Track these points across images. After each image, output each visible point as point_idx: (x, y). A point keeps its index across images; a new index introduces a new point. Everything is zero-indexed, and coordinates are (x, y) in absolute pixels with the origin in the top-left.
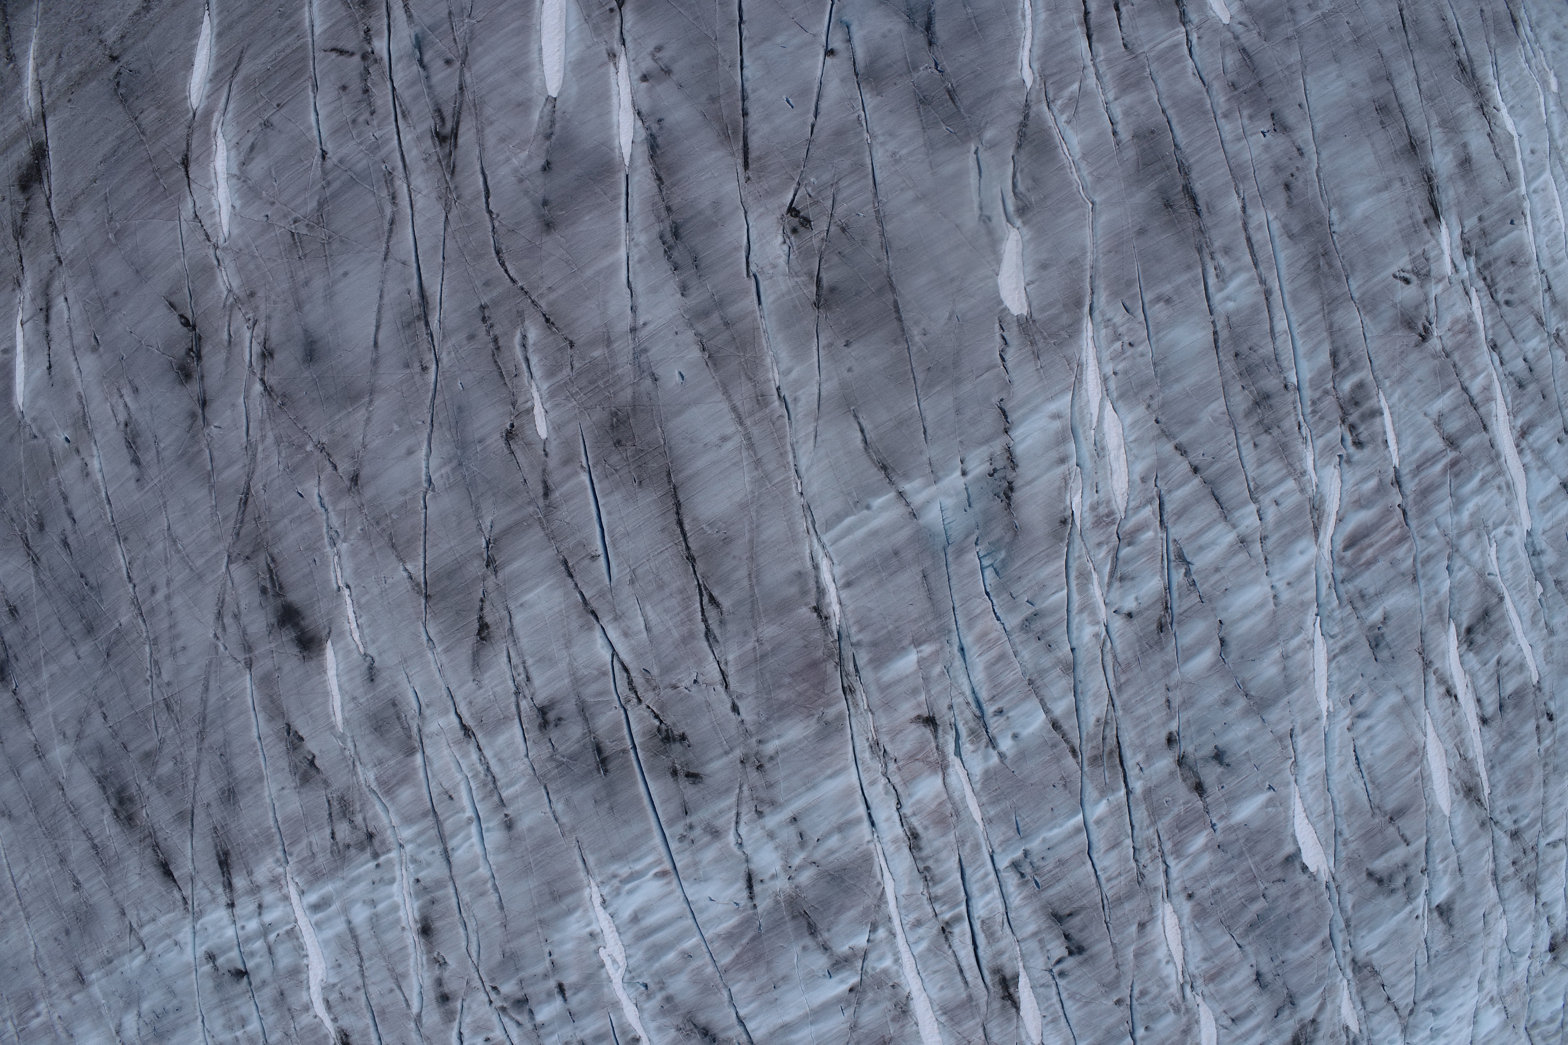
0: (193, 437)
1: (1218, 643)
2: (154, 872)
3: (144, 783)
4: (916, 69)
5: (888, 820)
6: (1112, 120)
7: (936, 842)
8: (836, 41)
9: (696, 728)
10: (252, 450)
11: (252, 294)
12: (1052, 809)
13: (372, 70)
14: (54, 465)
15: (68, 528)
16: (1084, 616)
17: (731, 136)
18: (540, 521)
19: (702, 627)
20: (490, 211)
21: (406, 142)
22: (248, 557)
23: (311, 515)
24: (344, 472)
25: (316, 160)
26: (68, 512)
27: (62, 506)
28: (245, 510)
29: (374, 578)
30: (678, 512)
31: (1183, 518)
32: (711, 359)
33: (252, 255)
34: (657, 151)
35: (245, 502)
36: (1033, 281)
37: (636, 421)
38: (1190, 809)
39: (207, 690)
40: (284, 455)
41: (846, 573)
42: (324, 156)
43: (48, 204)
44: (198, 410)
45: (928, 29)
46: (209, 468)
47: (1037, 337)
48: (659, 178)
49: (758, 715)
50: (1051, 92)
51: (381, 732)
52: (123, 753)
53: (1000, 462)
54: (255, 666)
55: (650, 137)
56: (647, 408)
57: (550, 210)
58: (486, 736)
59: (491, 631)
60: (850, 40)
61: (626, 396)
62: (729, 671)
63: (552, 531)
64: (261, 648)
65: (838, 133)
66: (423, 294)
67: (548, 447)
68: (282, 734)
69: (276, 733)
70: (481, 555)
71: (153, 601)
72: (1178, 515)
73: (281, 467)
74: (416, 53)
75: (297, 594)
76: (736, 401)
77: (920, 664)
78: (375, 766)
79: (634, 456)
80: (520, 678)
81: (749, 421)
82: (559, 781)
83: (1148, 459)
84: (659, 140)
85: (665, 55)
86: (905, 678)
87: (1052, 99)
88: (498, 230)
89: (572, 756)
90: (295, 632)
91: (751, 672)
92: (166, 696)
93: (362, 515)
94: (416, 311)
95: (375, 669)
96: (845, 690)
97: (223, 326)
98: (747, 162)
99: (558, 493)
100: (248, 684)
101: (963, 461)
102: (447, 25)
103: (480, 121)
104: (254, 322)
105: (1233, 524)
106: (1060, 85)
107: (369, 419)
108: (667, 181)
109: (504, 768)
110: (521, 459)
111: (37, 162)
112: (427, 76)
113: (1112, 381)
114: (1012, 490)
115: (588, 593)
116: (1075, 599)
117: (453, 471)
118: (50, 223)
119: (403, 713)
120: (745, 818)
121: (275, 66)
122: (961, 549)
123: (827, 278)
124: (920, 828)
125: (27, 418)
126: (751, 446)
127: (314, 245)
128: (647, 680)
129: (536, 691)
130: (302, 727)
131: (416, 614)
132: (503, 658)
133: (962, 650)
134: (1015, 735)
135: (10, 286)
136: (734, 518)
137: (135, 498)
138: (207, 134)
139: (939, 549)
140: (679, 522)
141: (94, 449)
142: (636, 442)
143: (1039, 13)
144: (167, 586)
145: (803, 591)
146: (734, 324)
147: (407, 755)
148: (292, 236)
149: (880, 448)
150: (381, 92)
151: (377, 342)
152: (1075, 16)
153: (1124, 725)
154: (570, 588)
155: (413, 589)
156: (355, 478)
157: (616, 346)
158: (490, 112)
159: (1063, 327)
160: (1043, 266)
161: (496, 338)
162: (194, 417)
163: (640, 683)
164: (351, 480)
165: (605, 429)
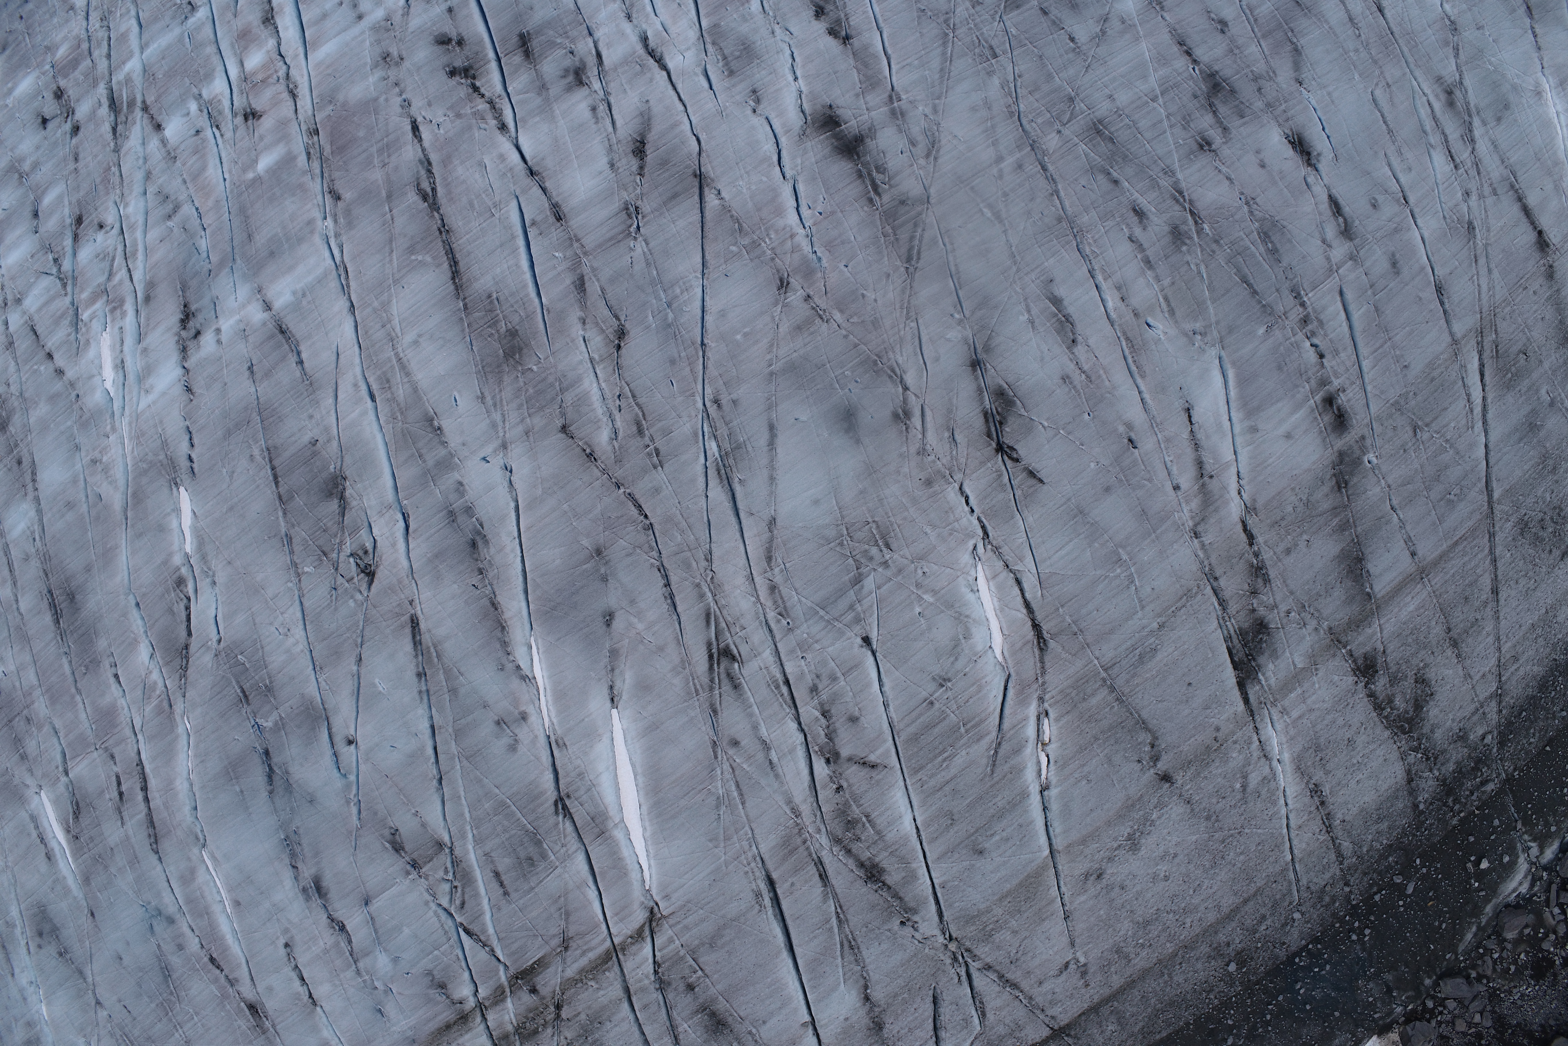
0: (984, 327)
1: (39, 214)
4: (276, 724)
5: (287, 28)
6: (116, 676)
7: (251, 18)
8: (348, 753)
9: (440, 82)
10: (908, 313)
11: (929, 483)
12: (163, 58)
13: (823, 739)
14: (1166, 299)
15: (1138, 232)
16: (133, 220)
17: (432, 650)
18: (585, 254)
19: (434, 171)
20: (662, 570)
21: (768, 651)
22: (903, 203)
23: (830, 246)
24: (797, 291)
25: (874, 636)
26: (1141, 247)
27: (1149, 253)
28: (910, 250)
29: (753, 187)
30: (455, 273)
31: (59, 313)
32: (432, 420)
33: (934, 526)
34: (499, 635)
35: (910, 258)
36: (169, 514)
37: (498, 356)
38: (65, 76)
39: (942, 70)
40: (869, 308)
41: (312, 232)
42: (867, 640)
43: (1222, 603)
44: (982, 356)
45: (271, 769)
46: (961, 293)
47: (165, 462)
48: (494, 605)
49: (387, 100)
50: (165, 704)
51: (743, 44)
52: (1045, 5)
53: (191, 344)
54: (886, 95)
55: (509, 649)
56: (487, 369)
57: (598, 570)
58: (634, 53)
59: (631, 147)
60: (335, 754)
61: (507, 379)
62: (411, 135)
63: (572, 245)
64: (880, 114)
65: (336, 654)
66: (727, 482)
67: (580, 326)
68: (853, 33)
69: (859, 34)
70: (643, 217)
71: (1018, 155)
72: (62, 316)
73: (870, 295)
74: (774, 756)
75: (842, 168)
76: (406, 380)
77: (256, 161)
78: (749, 14)
79: (497, 321)
80: (602, 107)
81: (394, 361)
82: (565, 21)
83: (83, 361)
84: (498, 646)
85: (505, 741)
86: (267, 148)
87: (164, 696)
88: (652, 549)
89: (552, 44)
90: (842, 131)
91: (392, 137)
92: (993, 61)
93: (773, 249)
94: (731, 461)
95: (752, 103)
96: (317, 132)
97: (962, 449)
98: (414, 623)
99: (568, 281)
100: (894, 79)
101: (219, 342)
102: (744, 789)
103: (687, 671)
104: (922, 452)
105: (25, 313)
106: (159, 711)
107: (772, 345)
108: (485, 602)
109: (617, 25)
110: (606, 312)
111: (1251, 656)
112: (755, 727)
113: (109, 427)
114: (183, 321)
115: (536, 191)
116: (139, 234)
117: (677, 297)
118: (1216, 579)
119: (721, 64)
120: (400, 12)
121: (944, 751)
122: (221, 264)
123: (334, 505)
124: (262, 27)
125: (1213, 352)
126: (392, 339)
127: (859, 535)
128: (483, 118)
129: (586, 97)
130: (830, 41)
131: (708, 156)
132: (619, 123)
133: (225, 180)
134: (188, 114)
135: (1259, 504)
136: (405, 271)
137: (1052, 261)
138: (1017, 674)
139: (239, 261)
140: (454, 263)
141: (1113, 315)
142: (496, 336)
143: (181, 786)
144: (1001, 170)
145: (348, 212)
146: (413, 455)
147: (716, 26)
148: (888, 546)
149: (286, 346)
150: (809, 711)
151: (772, 428)
152: (152, 783)
153: (110, 136)
154: (554, 194)
155: (713, 180)
156: (783, 285)
157: (520, 428)
158: (677, 681)
159: (145, 472)
160: (162, 529)
161: (640, 432)
162: (987, 349)
163: (489, 116)
164: (788, 283)
165: (526, 345)
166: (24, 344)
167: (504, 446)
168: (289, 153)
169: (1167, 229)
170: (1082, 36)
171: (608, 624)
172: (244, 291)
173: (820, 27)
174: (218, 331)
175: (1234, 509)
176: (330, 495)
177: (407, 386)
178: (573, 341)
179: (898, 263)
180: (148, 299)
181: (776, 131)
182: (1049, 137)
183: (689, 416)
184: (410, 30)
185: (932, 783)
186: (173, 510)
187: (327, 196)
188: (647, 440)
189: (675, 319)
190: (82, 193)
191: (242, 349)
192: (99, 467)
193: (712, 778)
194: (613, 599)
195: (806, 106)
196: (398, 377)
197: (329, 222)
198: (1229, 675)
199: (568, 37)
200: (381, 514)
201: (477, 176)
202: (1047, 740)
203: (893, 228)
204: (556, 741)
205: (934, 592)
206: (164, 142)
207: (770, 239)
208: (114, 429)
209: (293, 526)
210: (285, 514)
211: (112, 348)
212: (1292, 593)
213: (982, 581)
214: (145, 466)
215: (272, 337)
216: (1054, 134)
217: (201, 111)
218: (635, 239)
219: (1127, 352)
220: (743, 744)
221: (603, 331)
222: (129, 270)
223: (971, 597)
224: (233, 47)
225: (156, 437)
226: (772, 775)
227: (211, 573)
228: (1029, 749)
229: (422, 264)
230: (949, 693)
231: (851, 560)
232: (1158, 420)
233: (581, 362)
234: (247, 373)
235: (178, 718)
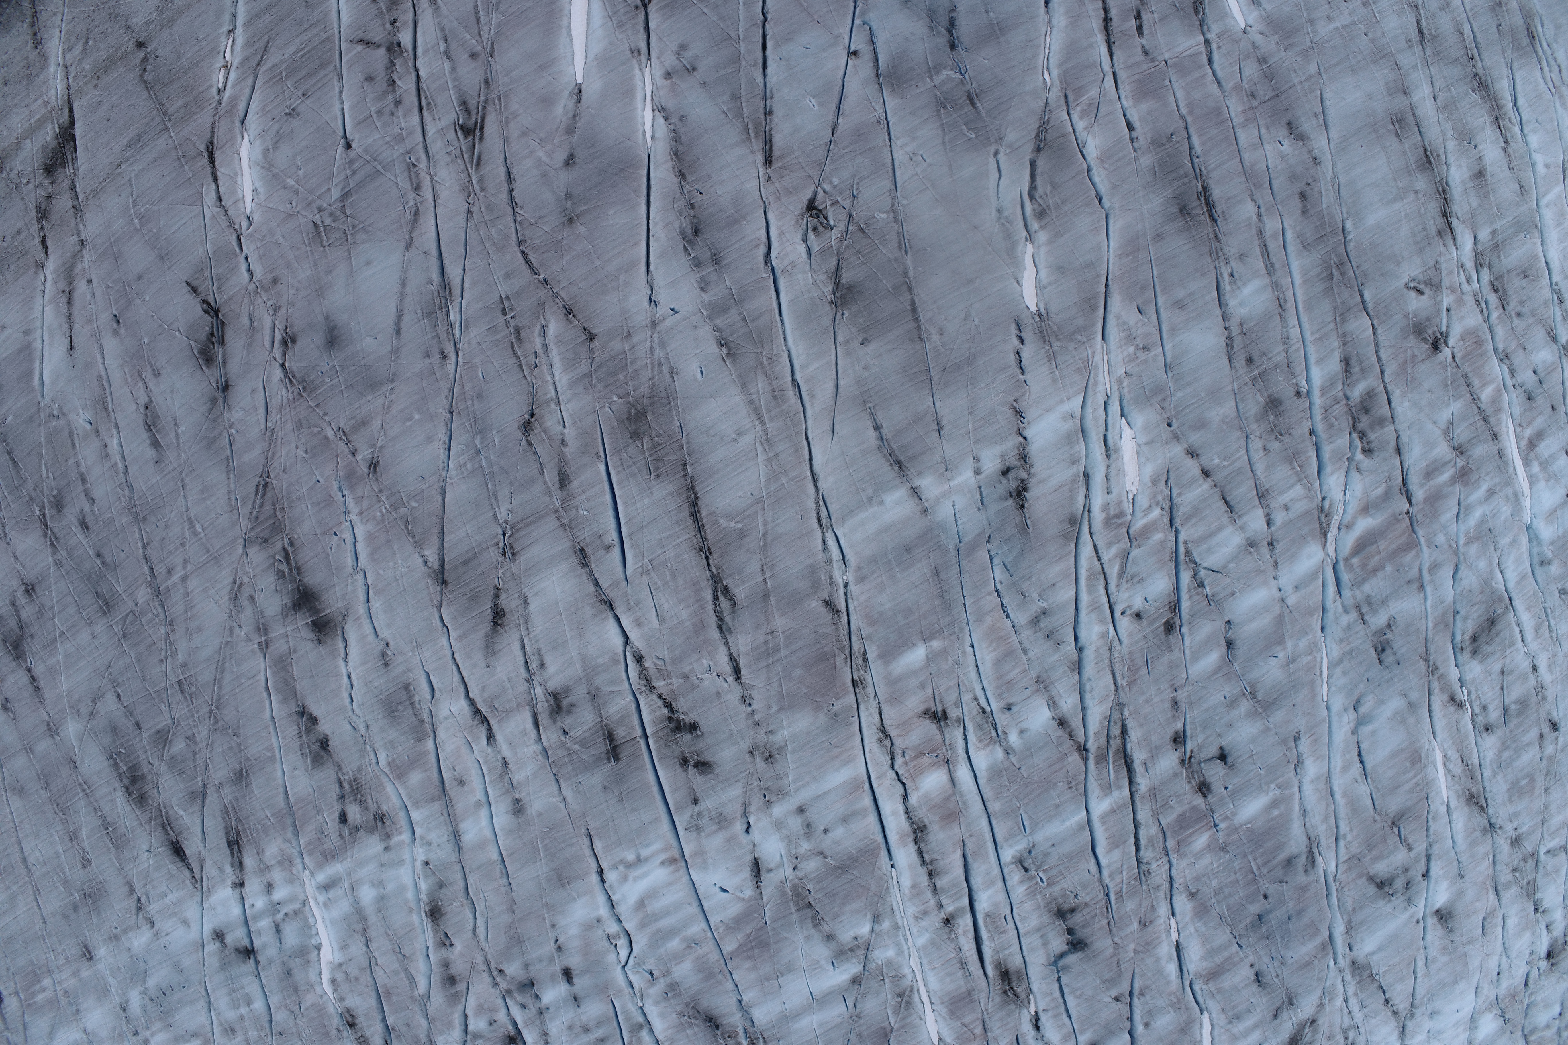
0: (214, 420)
1: (1225, 644)
2: (164, 852)
3: (156, 762)
4: (938, 73)
5: (894, 813)
6: (1130, 127)
7: (941, 836)
8: (859, 43)
9: (707, 718)
10: (272, 435)
11: (275, 281)
12: (1057, 806)
13: (398, 62)
14: (74, 446)
15: (87, 508)
16: (1093, 616)
17: (752, 135)
18: (556, 511)
19: (714, 618)
20: (513, 204)
21: (430, 134)
22: (266, 541)
23: (329, 501)
24: (363, 459)
25: (340, 150)
26: (87, 493)
27: (81, 488)
28: (264, 495)
29: (391, 564)
30: (694, 504)
31: (1193, 521)
32: (728, 355)
33: (276, 243)
34: (680, 148)
35: (264, 486)
36: (1050, 284)
37: (653, 414)
38: (1194, 809)
39: (223, 672)
40: (303, 440)
41: (859, 568)
42: (348, 146)
43: (73, 188)
44: (219, 395)
45: (950, 33)
46: (228, 453)
47: (1052, 339)
48: (682, 175)
49: (769, 707)
50: (1071, 98)
51: (394, 717)
52: (136, 733)
53: (1013, 461)
54: (270, 649)
55: (673, 134)
56: (665, 401)
57: (573, 204)
58: (499, 722)
59: (506, 619)
60: (872, 42)
61: (645, 389)
62: (741, 663)
63: (570, 521)
64: (277, 631)
65: (859, 134)
66: (445, 284)
67: (567, 438)
68: (295, 717)
69: (289, 716)
70: (497, 544)
71: (170, 582)
72: (1188, 518)
73: (300, 452)
74: (442, 46)
75: (314, 579)
76: (754, 396)
77: (930, 659)
78: (387, 749)
79: (652, 449)
80: (534, 666)
81: (766, 417)
82: (570, 768)
83: (1159, 461)
84: (683, 137)
85: (689, 54)
86: (915, 673)
87: (1072, 105)
88: (521, 223)
89: (584, 744)
90: (311, 616)
91: (763, 664)
92: (181, 677)
93: (379, 501)
94: (438, 301)
95: (389, 653)
96: (854, 683)
97: (245, 312)
98: (768, 161)
99: (575, 484)
100: (263, 666)
101: (976, 459)
102: (473, 18)
103: (504, 115)
104: (276, 309)
105: (1242, 528)
106: (1080, 91)
107: (389, 407)
108: (690, 178)
109: (516, 754)
110: (539, 450)
111: (61, 146)
112: (453, 69)
113: (1125, 384)
114: (1025, 489)
115: (604, 583)
116: (1085, 598)
117: (471, 460)
118: (74, 207)
119: (417, 698)
120: (753, 808)
121: (302, 56)
122: (973, 547)
123: (846, 277)
124: (926, 821)
125: (47, 399)
126: (768, 441)
127: (338, 235)
128: (659, 670)
129: (549, 678)
130: (316, 710)
131: (432, 601)
132: (517, 646)
133: (973, 646)
134: (1021, 732)
135: (33, 269)
136: (749, 512)
137: (154, 481)
138: (233, 122)
139: (951, 547)
140: (695, 515)
141: (114, 431)
142: (653, 435)
143: (1060, 20)
144: (184, 568)
145: (816, 585)
146: (752, 321)
147: (420, 740)
148: (316, 225)
149: (894, 446)
150: (406, 85)
151: (398, 331)
152: (1096, 24)
153: (1130, 724)
154: (585, 577)
155: (429, 576)
156: (374, 466)
157: (635, 340)
158: (514, 106)
159: (1078, 330)
160: (1060, 270)
161: (518, 331)
162: (214, 401)
163: (652, 672)
164: (369, 467)
165: (622, 422)
166: (1243, 492)
167: (654, 324)
168: (887, 663)
169: (65, 511)
170: (110, 697)
171: (571, 156)
172: (944, 512)
173: (324, 727)
174: (977, 472)
175: (51, 265)
176: (851, 288)
177: (753, 391)
178: (574, 423)
179: (274, 482)
180: (1074, 521)
181: (368, 621)
182: (144, 599)
183: (469, 343)
184: (740, 784)
185: (316, 31)
186: (1045, 288)
187: (842, 606)
188: (512, 323)
189: (473, 438)
190: (1165, 659)
191: (949, 449)
192: (1140, 343)
193: (499, 25)
194: (563, 178)
195: (341, 645)
196: (763, 401)
197: (839, 579)
198: (79, 130)
199: (568, 749)
200: (793, 265)
201: (666, 606)
202: (223, 70)
203: (276, 516)
204: (639, 53)
205: (285, 187)
206: (1052, 704)
207: (381, 512)
208: (1120, 381)
209: (896, 259)
210: (906, 273)
211: (1121, 472)
212: (23, 198)
213: (248, 199)
214: (1079, 337)
215: (911, 459)
216: (140, 602)
217: (1005, 733)
218: (506, 522)
219: (109, 399)
220: (466, 55)
221: (544, 431)
222: (1099, 559)
223: (258, 185)
224: (965, 803)
225: (1062, 366)
226: (447, 31)
227: (1002, 221)
228: (236, 61)
229: (730, 517)
230: (288, 103)
231: (348, 213)
232: (94, 338)
233: (569, 401)
234: (944, 423)
235: (1057, 83)
